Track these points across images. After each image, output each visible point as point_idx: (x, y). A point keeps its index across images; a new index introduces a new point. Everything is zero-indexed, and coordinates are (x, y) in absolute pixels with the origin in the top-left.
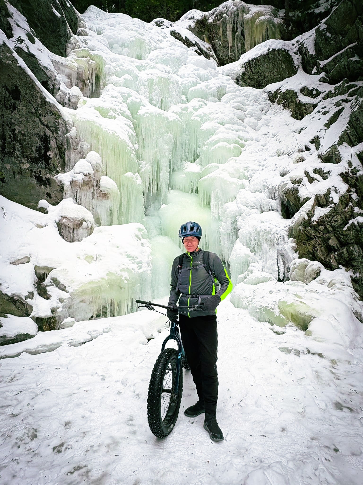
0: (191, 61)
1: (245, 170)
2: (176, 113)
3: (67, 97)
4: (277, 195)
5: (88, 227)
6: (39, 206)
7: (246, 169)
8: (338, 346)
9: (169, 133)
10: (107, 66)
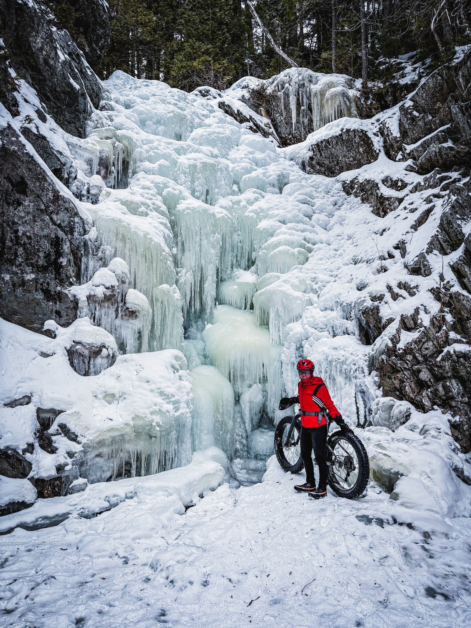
0: (244, 141)
1: (313, 281)
2: (225, 208)
3: (86, 188)
4: (352, 314)
5: (109, 355)
6: (45, 328)
7: (314, 279)
8: (432, 513)
9: (217, 234)
10: (138, 150)
